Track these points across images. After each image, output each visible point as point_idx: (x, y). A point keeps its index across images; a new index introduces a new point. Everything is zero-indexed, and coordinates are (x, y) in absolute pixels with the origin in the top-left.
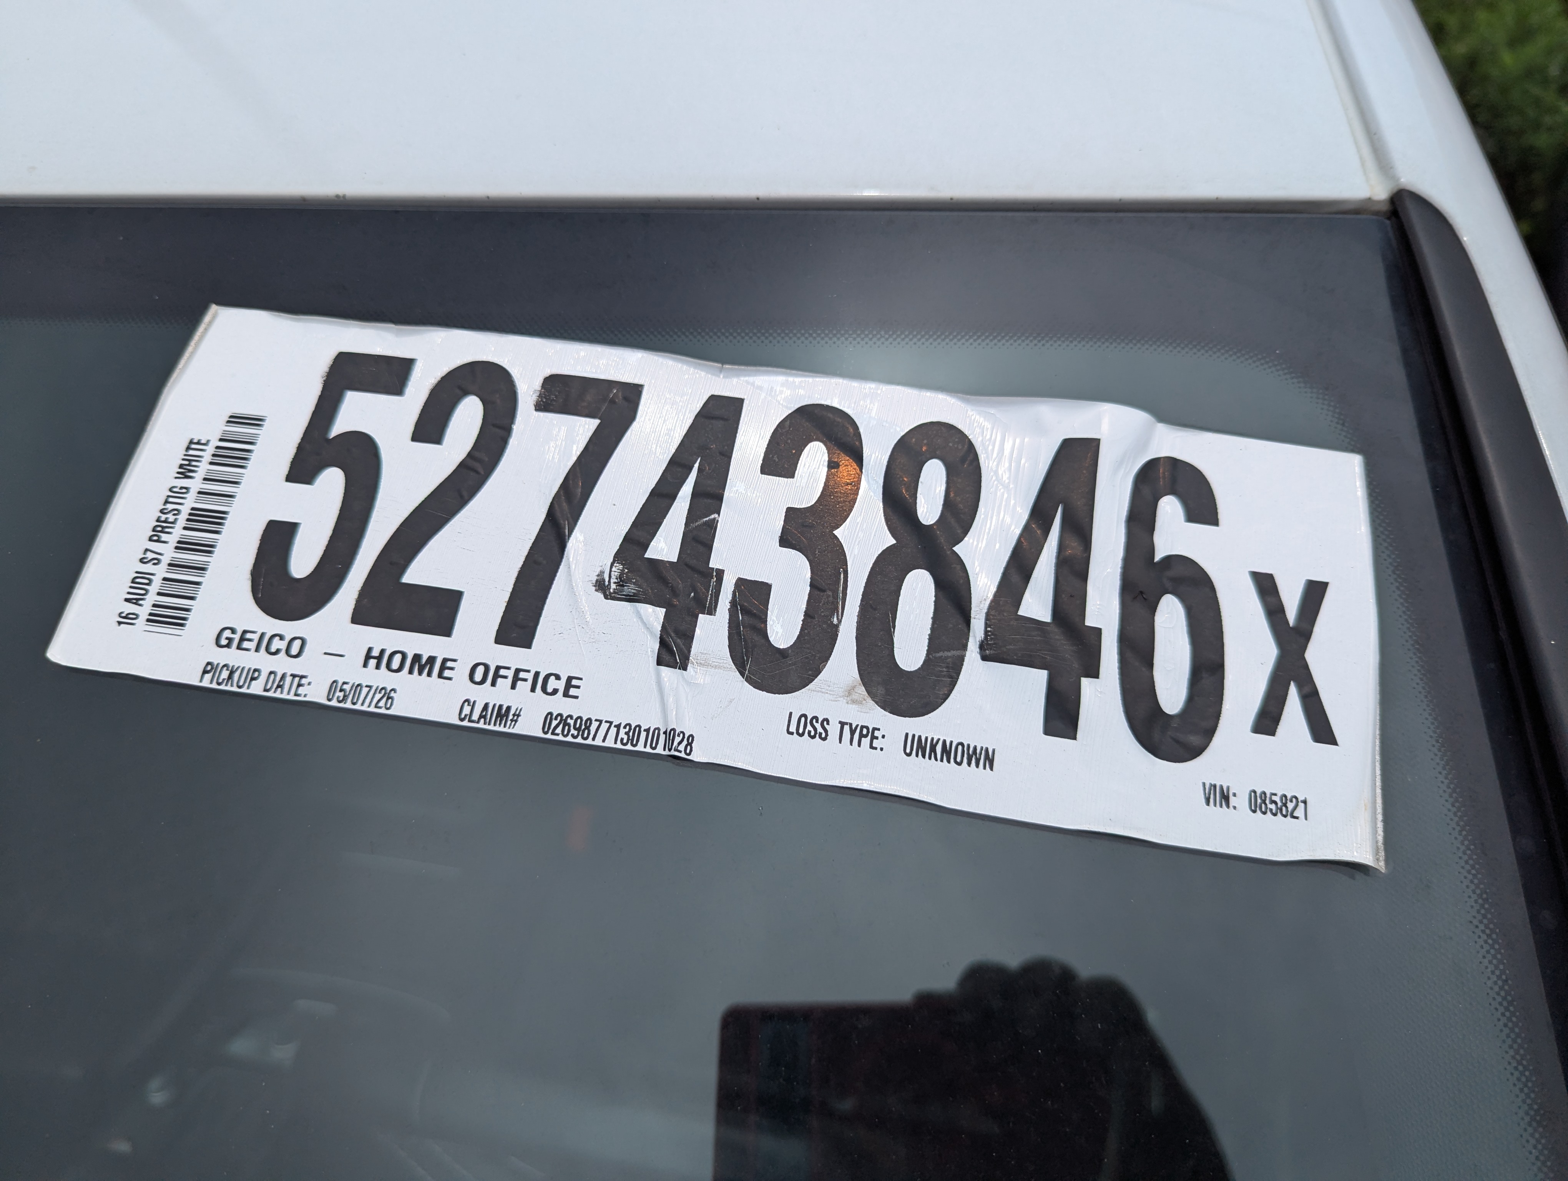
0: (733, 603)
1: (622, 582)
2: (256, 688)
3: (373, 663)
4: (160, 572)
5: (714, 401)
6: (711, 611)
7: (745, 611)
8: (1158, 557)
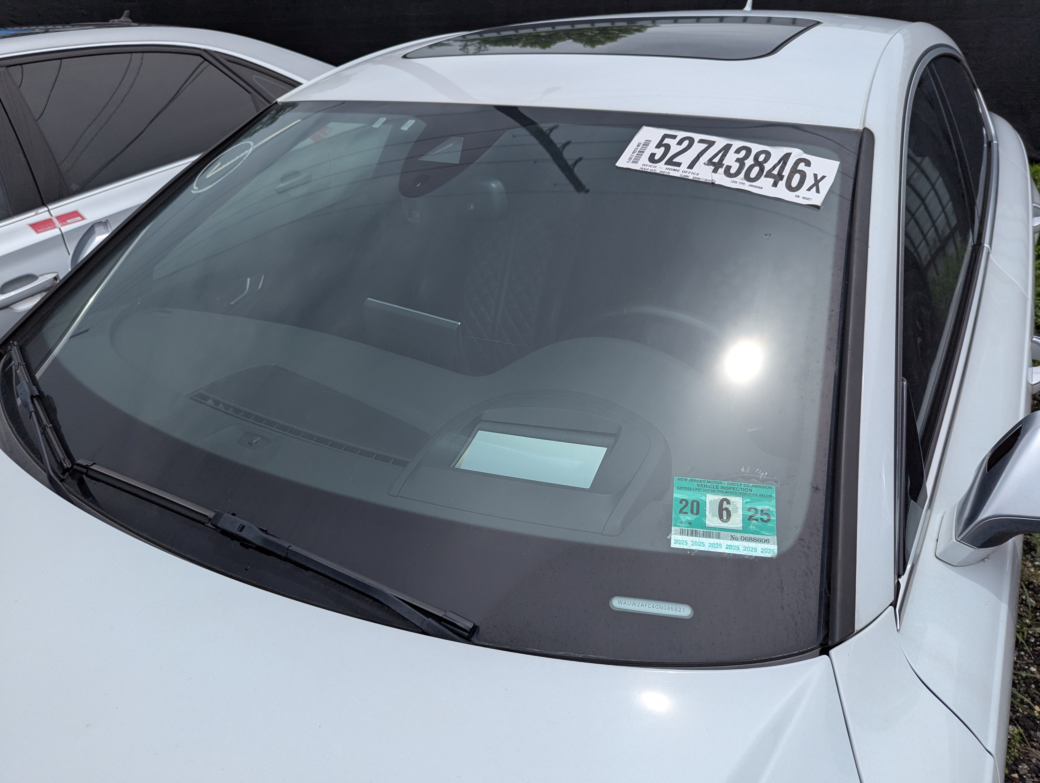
0: (725, 168)
1: (708, 163)
2: (649, 171)
3: (667, 169)
4: (634, 157)
5: (728, 145)
6: (722, 168)
7: (727, 169)
8: (797, 169)
